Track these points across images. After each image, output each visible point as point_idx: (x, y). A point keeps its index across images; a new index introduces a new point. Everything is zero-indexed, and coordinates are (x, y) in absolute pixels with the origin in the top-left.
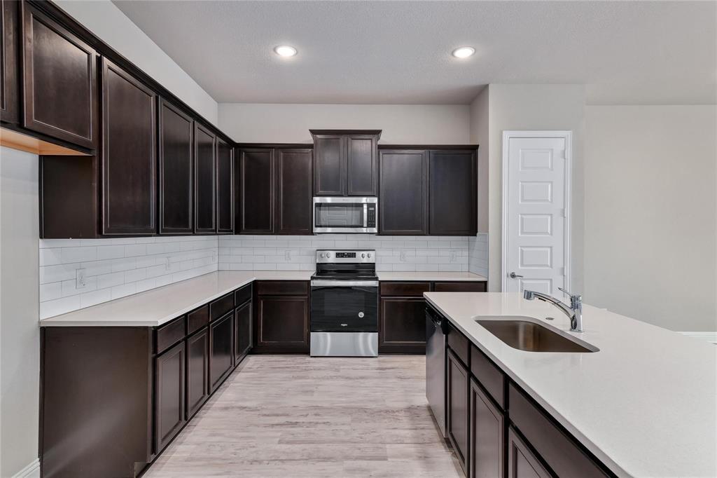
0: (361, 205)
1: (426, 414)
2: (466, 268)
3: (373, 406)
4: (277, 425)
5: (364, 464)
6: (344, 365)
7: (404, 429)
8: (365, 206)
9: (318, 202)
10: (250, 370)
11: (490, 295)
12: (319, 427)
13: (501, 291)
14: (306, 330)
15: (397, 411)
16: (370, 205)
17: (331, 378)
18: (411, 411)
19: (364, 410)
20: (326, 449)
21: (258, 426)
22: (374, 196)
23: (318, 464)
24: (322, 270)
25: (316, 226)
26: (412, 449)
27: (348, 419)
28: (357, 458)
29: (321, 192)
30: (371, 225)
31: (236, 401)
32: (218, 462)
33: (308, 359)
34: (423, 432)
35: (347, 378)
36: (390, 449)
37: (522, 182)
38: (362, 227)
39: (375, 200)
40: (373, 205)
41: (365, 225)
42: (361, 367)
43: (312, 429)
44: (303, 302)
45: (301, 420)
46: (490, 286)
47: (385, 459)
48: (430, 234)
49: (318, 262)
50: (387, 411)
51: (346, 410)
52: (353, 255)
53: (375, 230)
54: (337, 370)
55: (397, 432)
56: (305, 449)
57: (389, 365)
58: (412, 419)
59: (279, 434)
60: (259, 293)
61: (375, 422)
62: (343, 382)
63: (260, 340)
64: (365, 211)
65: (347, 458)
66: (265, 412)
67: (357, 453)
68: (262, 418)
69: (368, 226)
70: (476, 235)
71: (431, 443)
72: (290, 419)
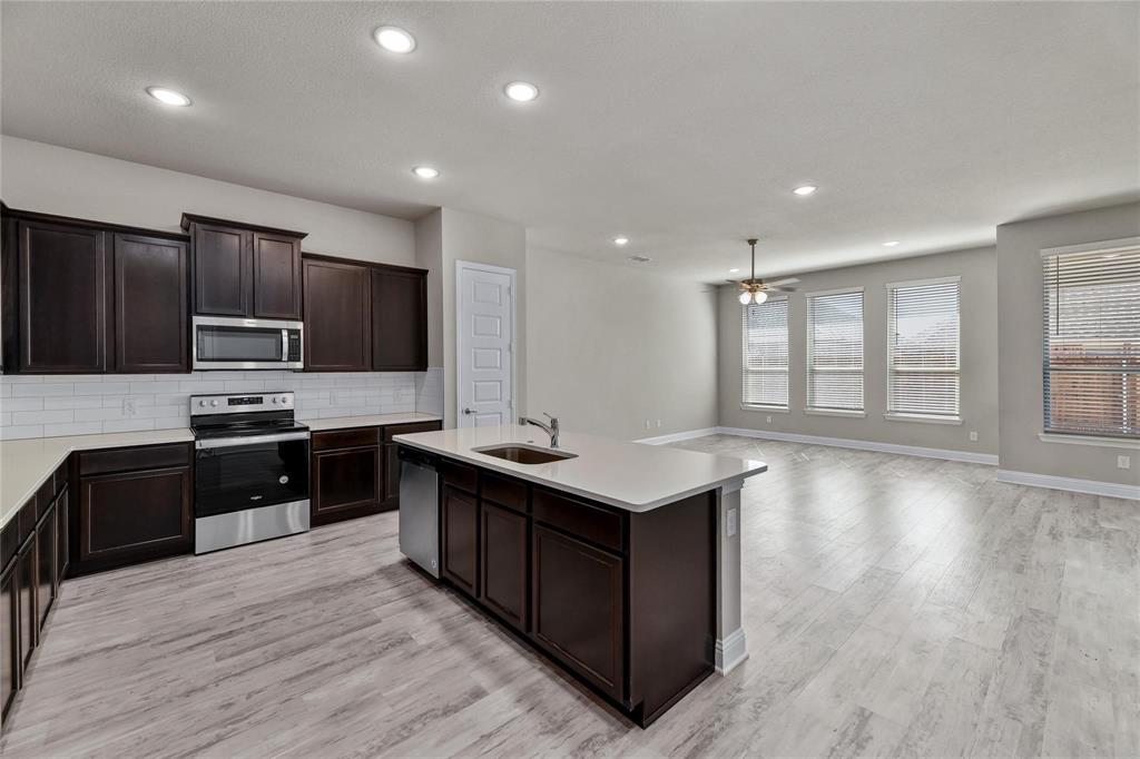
0: (278, 331)
1: (403, 569)
2: (412, 408)
3: (334, 581)
4: (197, 645)
5: (356, 634)
6: (262, 552)
7: (386, 590)
8: (285, 333)
9: (201, 323)
10: (76, 601)
11: (446, 432)
12: (271, 624)
13: (456, 427)
14: (187, 517)
15: (368, 577)
16: (291, 332)
17: (251, 570)
18: (386, 572)
19: (326, 589)
20: (295, 641)
21: (165, 657)
22: (296, 320)
23: (296, 657)
24: (203, 425)
25: (198, 360)
26: (404, 603)
27: (309, 604)
28: (344, 634)
29: (204, 310)
30: (293, 357)
31: (86, 645)
32: (121, 718)
33: (191, 559)
34: (408, 585)
35: (276, 564)
36: (378, 612)
37: (475, 315)
38: (280, 360)
39: (300, 326)
40: (297, 332)
41: (285, 358)
42: (290, 547)
43: (262, 630)
44: (181, 475)
45: (235, 627)
46: (445, 425)
47: (379, 621)
48: (373, 369)
49: (193, 413)
50: (355, 581)
51: (299, 597)
52: (259, 401)
53: (300, 365)
54: (258, 560)
55: (378, 595)
56: (266, 652)
57: (331, 537)
58: (389, 579)
59: (211, 652)
60: (83, 473)
61: (345, 595)
62: (275, 570)
63: (86, 551)
64: (285, 339)
65: (332, 637)
66: (161, 640)
67: (340, 629)
68: (162, 647)
69: (290, 360)
70: (425, 370)
71: (420, 591)
72: (216, 632)
